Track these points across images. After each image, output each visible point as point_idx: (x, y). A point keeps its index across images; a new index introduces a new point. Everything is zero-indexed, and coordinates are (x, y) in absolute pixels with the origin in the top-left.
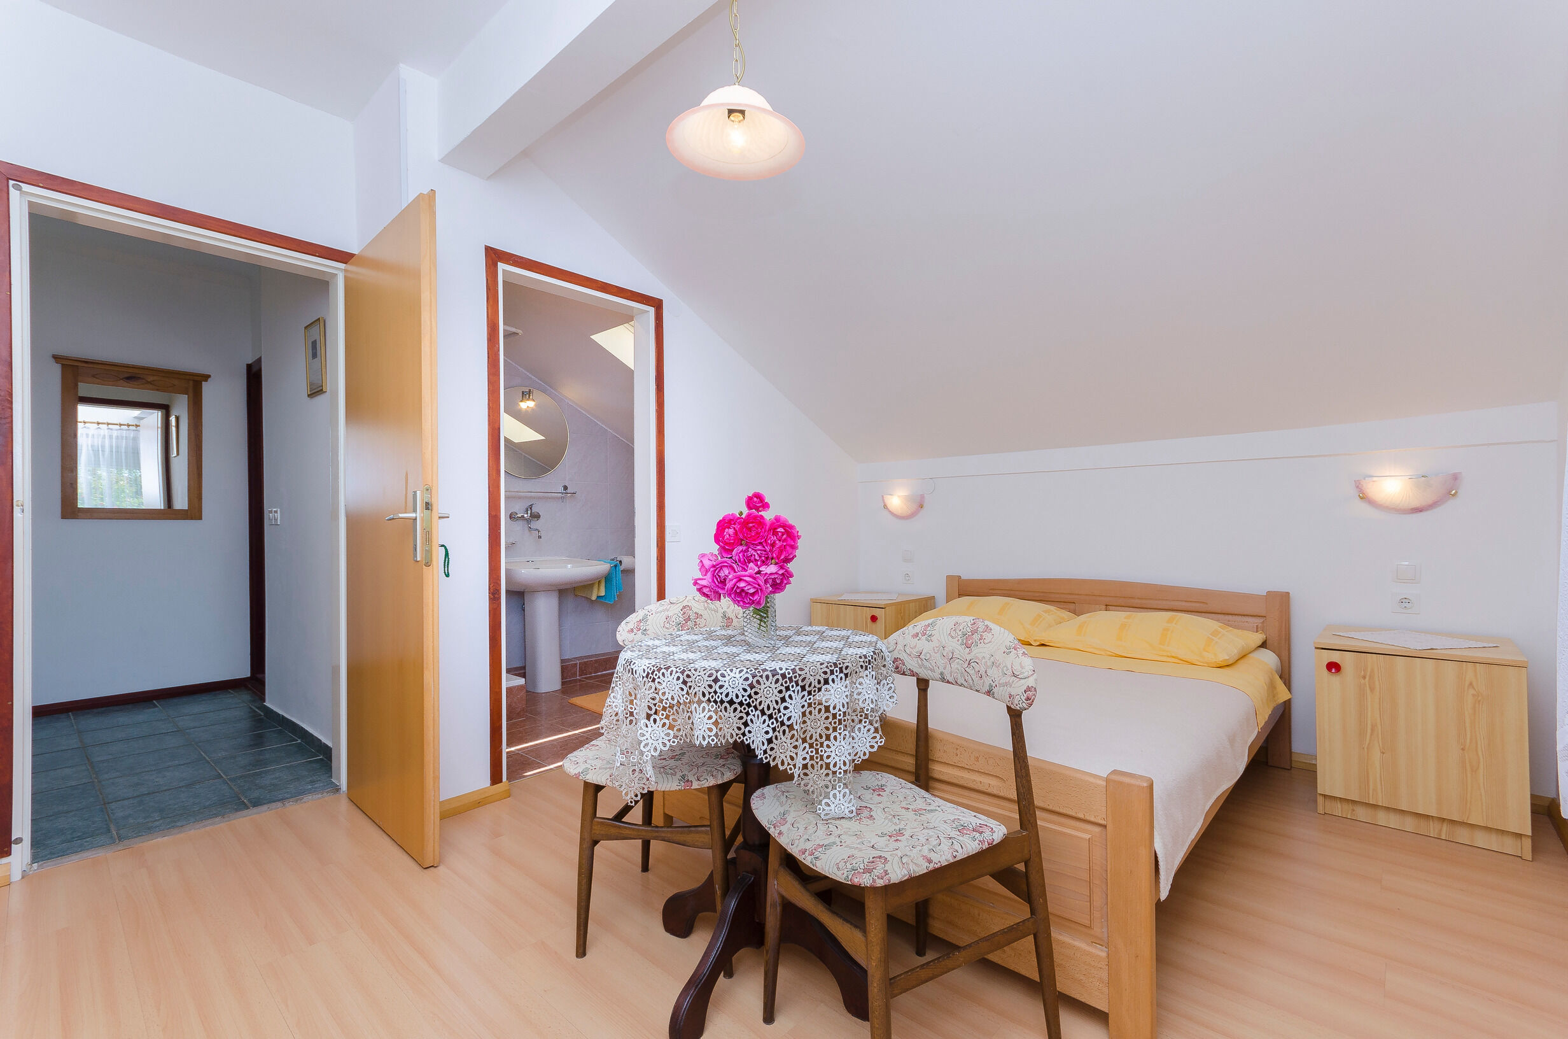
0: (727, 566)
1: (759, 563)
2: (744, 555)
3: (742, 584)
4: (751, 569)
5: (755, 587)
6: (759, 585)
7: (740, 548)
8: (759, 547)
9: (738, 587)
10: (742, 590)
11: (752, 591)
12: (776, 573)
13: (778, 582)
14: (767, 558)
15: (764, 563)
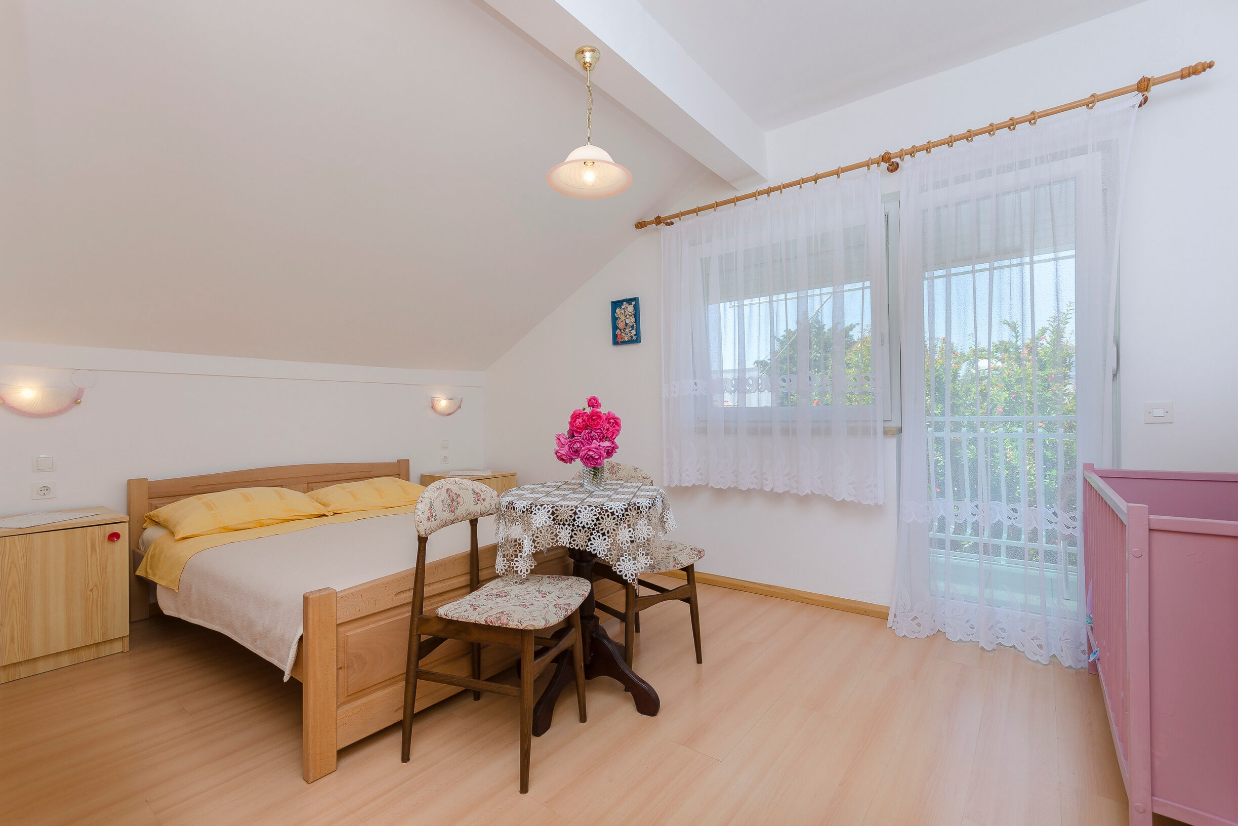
0: (579, 442)
1: (598, 440)
2: (588, 436)
3: (591, 453)
4: (594, 443)
5: (598, 455)
6: (601, 453)
7: (587, 431)
8: (599, 431)
9: (588, 455)
10: (591, 456)
11: (597, 457)
12: (610, 446)
13: (610, 452)
14: (603, 438)
15: (601, 440)
